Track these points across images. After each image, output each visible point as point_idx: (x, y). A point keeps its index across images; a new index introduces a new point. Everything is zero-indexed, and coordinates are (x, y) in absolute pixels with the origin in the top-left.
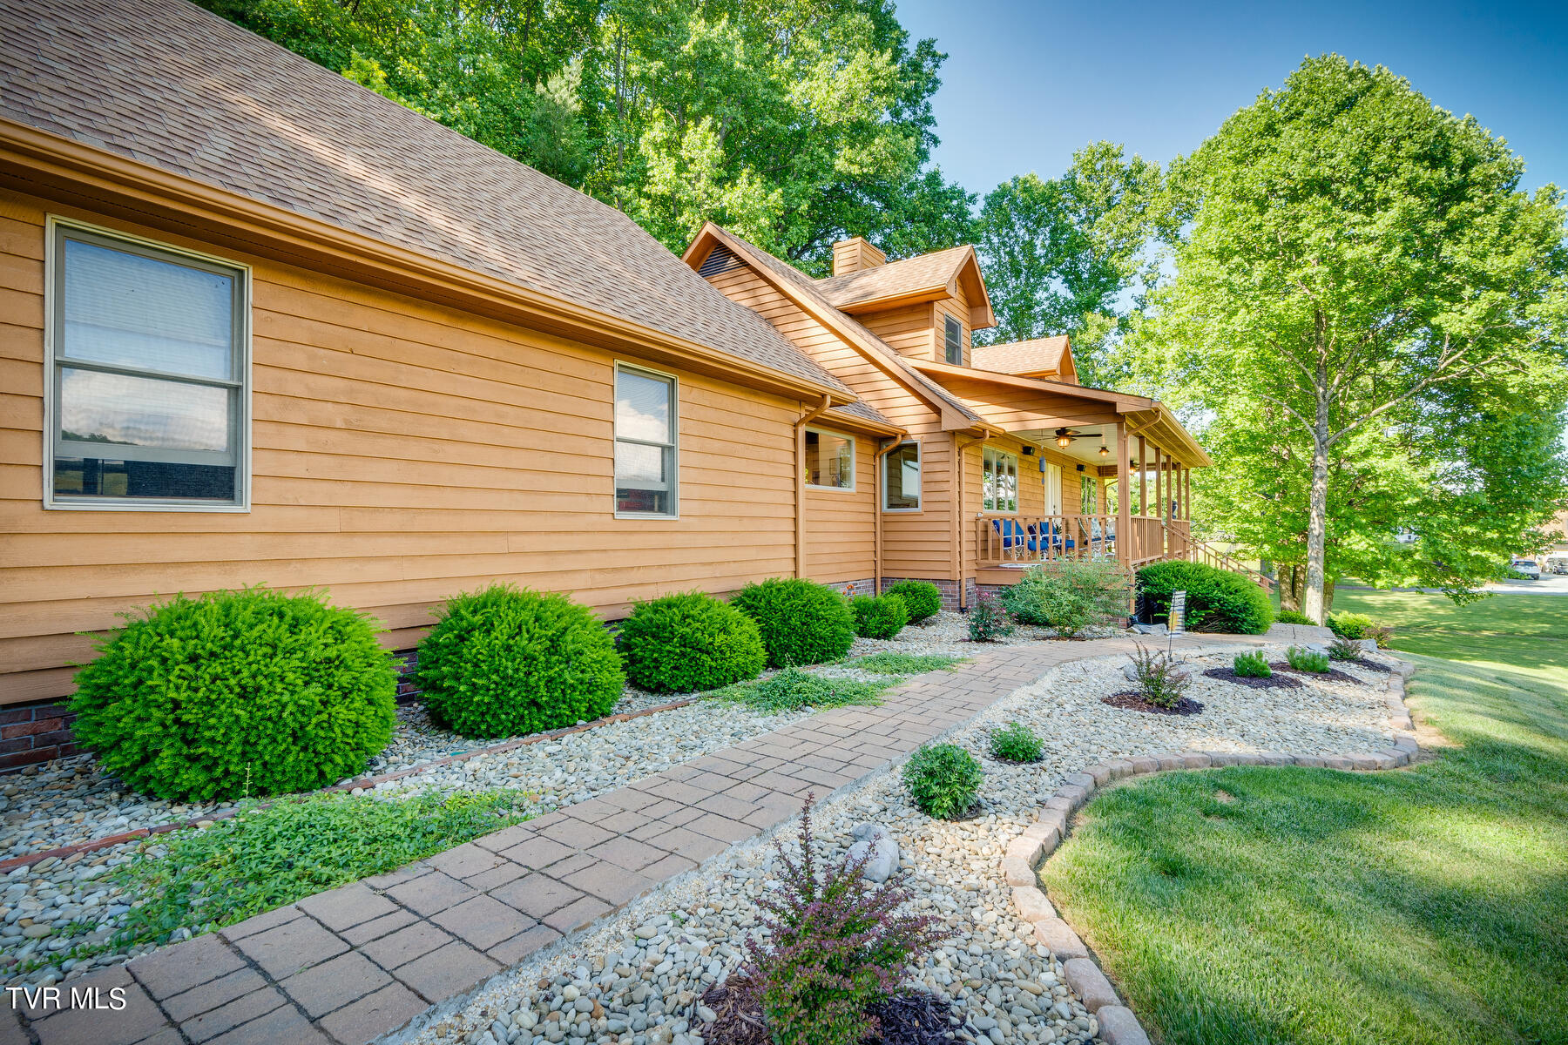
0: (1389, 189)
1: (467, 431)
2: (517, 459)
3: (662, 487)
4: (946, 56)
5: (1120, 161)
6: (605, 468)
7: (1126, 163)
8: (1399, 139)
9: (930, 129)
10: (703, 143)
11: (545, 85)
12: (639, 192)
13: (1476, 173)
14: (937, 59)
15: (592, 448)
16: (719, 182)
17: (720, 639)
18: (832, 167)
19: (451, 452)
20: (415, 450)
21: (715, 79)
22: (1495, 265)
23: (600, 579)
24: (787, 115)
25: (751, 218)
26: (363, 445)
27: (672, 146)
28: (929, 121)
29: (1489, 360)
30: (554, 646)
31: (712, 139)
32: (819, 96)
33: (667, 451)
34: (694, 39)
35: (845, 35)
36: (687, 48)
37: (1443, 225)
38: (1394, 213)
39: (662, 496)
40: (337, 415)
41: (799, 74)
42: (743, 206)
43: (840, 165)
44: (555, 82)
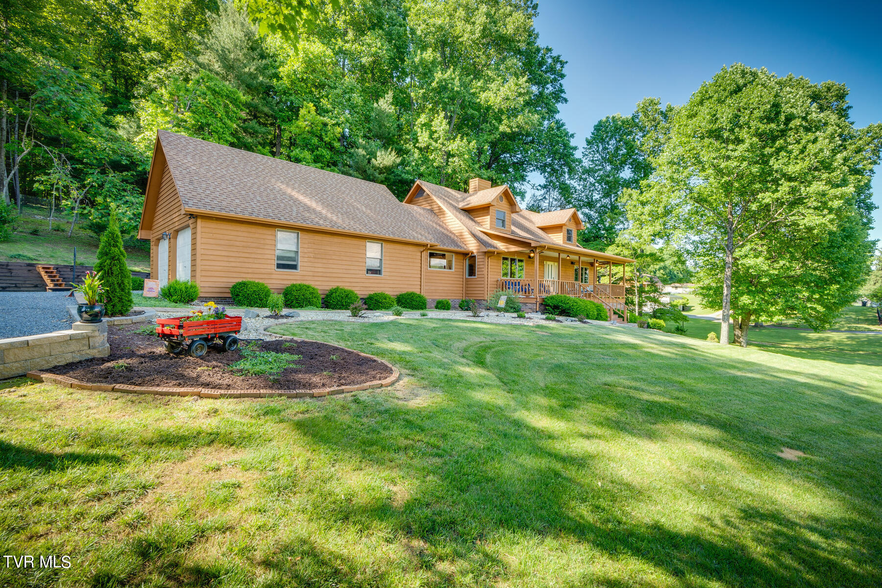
0: (744, 134)
1: (334, 257)
2: (344, 263)
3: (379, 269)
4: (567, 62)
5: (659, 107)
6: (364, 264)
7: (663, 108)
8: (754, 109)
9: (563, 95)
10: (440, 124)
11: (377, 103)
12: (414, 146)
13: (792, 125)
14: (563, 64)
15: (360, 260)
16: (449, 139)
17: (384, 301)
18: (497, 129)
19: (331, 261)
20: (324, 261)
21: (446, 95)
22: (792, 169)
23: (362, 289)
24: (478, 107)
25: (460, 155)
26: (316, 260)
27: (427, 125)
28: (562, 91)
29: (792, 213)
30: (347, 296)
31: (445, 122)
32: (492, 99)
33: (381, 260)
34: (437, 80)
35: (507, 68)
36: (434, 85)
37: (774, 149)
38: (747, 145)
39: (380, 271)
40: (312, 255)
41: (484, 89)
42: (457, 150)
43: (502, 128)
44: (381, 101)
